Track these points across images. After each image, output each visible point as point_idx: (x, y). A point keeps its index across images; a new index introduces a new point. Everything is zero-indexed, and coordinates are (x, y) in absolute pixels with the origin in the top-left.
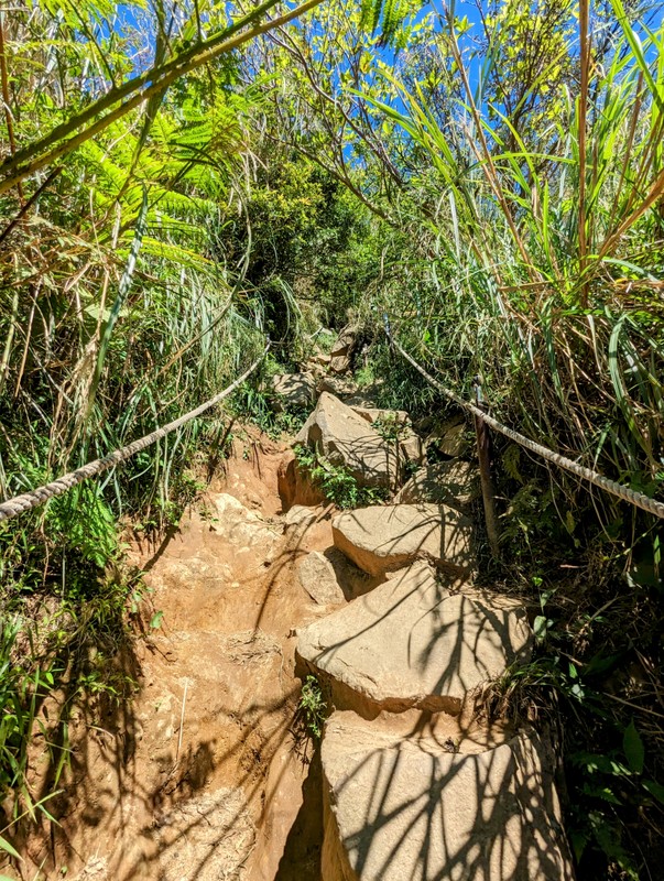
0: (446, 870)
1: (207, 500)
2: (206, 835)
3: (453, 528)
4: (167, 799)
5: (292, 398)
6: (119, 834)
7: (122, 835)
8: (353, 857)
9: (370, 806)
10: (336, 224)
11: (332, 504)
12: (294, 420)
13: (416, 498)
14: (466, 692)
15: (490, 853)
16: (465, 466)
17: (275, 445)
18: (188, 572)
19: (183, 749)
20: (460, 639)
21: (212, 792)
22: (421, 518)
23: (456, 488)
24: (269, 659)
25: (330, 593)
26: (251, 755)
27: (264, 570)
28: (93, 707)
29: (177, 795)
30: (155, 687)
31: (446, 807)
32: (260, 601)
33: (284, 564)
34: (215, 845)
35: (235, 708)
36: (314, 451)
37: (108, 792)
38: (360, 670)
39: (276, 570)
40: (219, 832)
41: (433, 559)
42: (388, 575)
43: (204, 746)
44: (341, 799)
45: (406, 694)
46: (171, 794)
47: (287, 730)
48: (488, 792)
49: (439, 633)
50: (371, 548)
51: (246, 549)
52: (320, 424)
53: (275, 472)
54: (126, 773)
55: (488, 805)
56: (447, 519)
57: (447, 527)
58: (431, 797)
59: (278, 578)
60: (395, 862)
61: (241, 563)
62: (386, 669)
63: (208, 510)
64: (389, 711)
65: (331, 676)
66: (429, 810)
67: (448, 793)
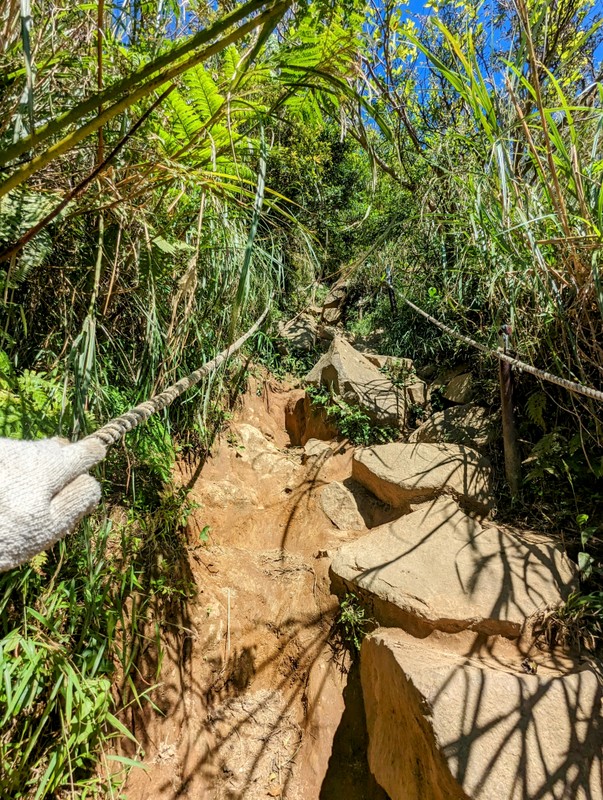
0: (547, 787)
1: (233, 429)
2: (256, 732)
3: (474, 468)
4: (217, 697)
5: (296, 343)
6: (184, 725)
7: (187, 725)
8: (453, 765)
9: (463, 718)
10: (340, 183)
11: (346, 440)
12: (298, 363)
13: (434, 437)
14: (526, 618)
15: (589, 773)
16: (481, 412)
17: (281, 385)
18: (221, 492)
19: (230, 652)
20: (507, 569)
21: (253, 693)
22: (443, 456)
23: (473, 432)
24: (301, 576)
25: (352, 520)
26: (288, 661)
27: (286, 496)
28: (161, 608)
29: (223, 693)
30: (205, 594)
31: (539, 726)
32: (284, 524)
33: (305, 492)
34: (265, 741)
35: (271, 619)
36: (328, 390)
37: (173, 687)
38: (407, 592)
39: (297, 497)
40: (267, 730)
41: (457, 494)
42: (412, 506)
43: (246, 651)
44: (436, 710)
45: (461, 616)
46: (219, 692)
47: (325, 642)
48: (580, 715)
49: (481, 564)
50: (397, 481)
51: (267, 476)
52: (336, 365)
53: (283, 409)
54: (185, 670)
55: (581, 729)
56: (469, 459)
57: (469, 466)
58: (522, 714)
59: (300, 504)
60: (494, 774)
61: (265, 489)
62: (435, 592)
63: (235, 438)
64: (443, 631)
65: (374, 595)
66: (522, 726)
67: (539, 711)
